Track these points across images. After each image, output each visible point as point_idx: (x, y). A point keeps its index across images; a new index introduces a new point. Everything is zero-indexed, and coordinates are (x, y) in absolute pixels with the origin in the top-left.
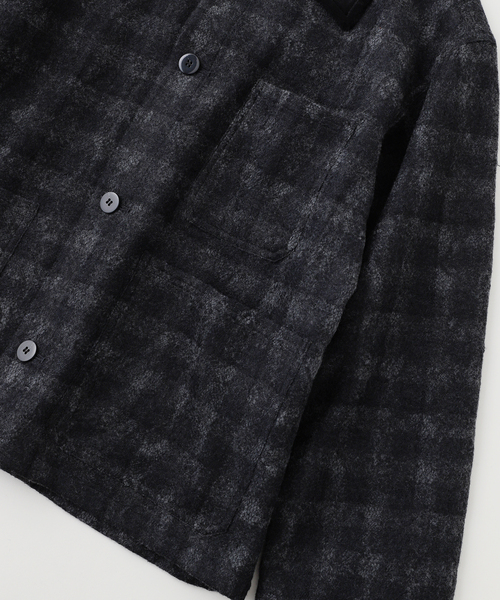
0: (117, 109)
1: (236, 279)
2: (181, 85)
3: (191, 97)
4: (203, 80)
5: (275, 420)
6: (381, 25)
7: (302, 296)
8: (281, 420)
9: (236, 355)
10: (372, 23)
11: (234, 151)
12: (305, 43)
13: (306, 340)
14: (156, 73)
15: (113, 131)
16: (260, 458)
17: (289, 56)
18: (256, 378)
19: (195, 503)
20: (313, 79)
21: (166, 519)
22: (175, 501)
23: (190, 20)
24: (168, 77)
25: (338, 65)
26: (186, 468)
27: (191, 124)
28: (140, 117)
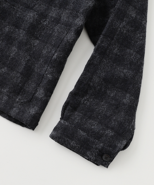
1: (37, 6)
5: (53, 57)
7: (67, 11)
8: (55, 57)
9: (39, 36)
13: (68, 27)
16: (45, 72)
18: (46, 43)
19: (18, 90)
21: (5, 98)
22: (9, 90)
26: (14, 77)
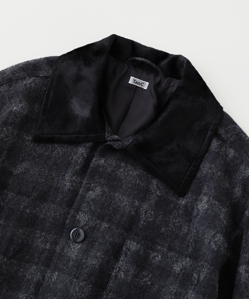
0: (32, 273)
2: (74, 251)
3: (82, 259)
4: (88, 245)
6: (205, 194)
10: (199, 192)
11: (117, 293)
12: (154, 211)
14: (55, 243)
15: (32, 289)
17: (145, 221)
20: (163, 234)
23: (75, 205)
24: (64, 246)
25: (179, 222)
27: (85, 280)
28: (49, 278)
